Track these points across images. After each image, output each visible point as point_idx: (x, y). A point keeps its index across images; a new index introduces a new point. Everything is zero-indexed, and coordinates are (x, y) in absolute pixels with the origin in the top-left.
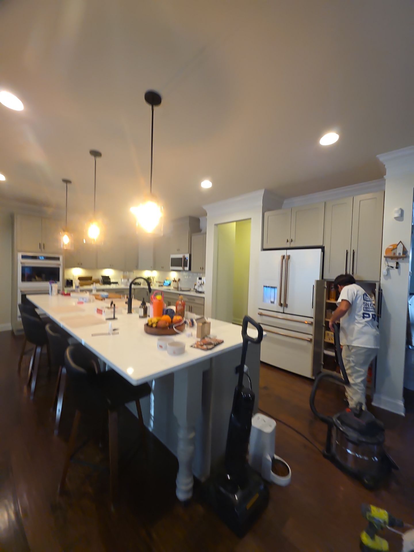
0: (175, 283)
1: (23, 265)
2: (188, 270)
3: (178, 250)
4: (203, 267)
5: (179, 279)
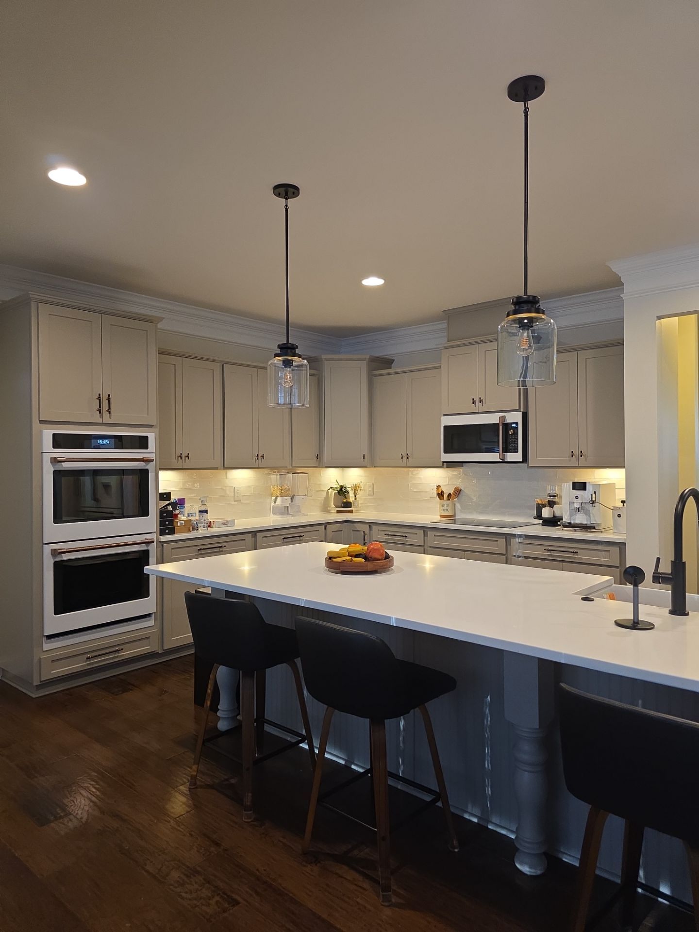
0: (446, 502)
1: (59, 467)
2: (521, 460)
3: (475, 403)
4: (581, 452)
5: (456, 488)
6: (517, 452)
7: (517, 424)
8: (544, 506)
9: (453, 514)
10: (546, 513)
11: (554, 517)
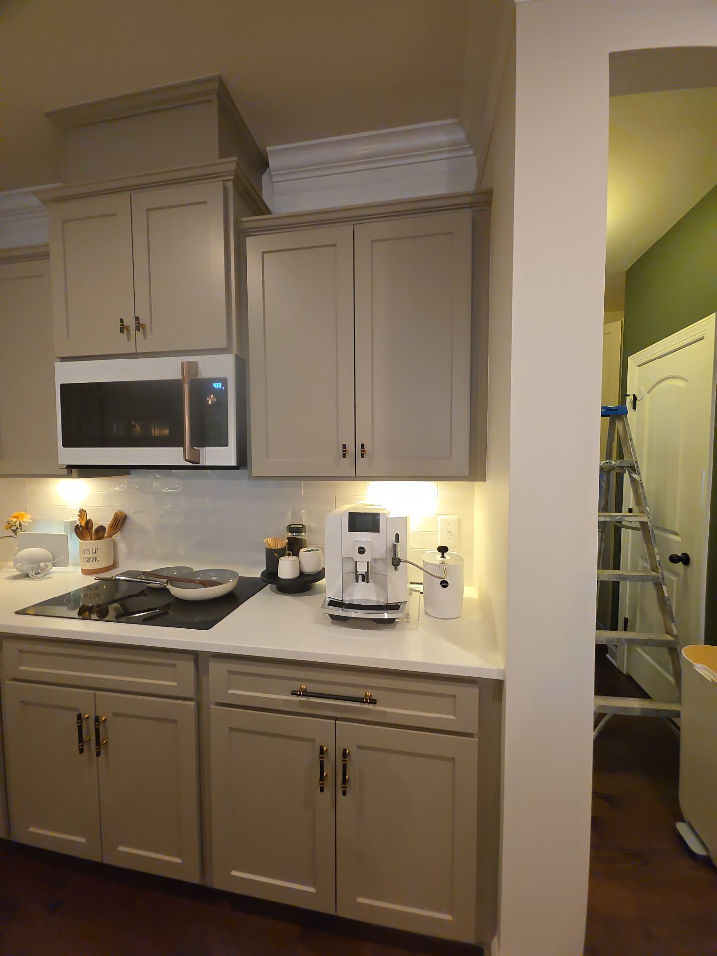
0: (90, 544)
2: (233, 463)
3: (128, 330)
4: (363, 446)
5: (116, 514)
6: (225, 444)
7: (224, 381)
8: (282, 553)
9: (112, 563)
10: (287, 569)
11: (302, 573)
